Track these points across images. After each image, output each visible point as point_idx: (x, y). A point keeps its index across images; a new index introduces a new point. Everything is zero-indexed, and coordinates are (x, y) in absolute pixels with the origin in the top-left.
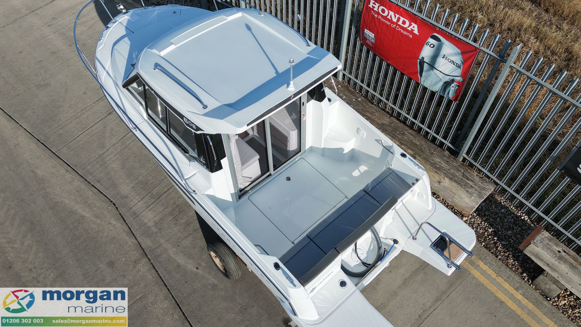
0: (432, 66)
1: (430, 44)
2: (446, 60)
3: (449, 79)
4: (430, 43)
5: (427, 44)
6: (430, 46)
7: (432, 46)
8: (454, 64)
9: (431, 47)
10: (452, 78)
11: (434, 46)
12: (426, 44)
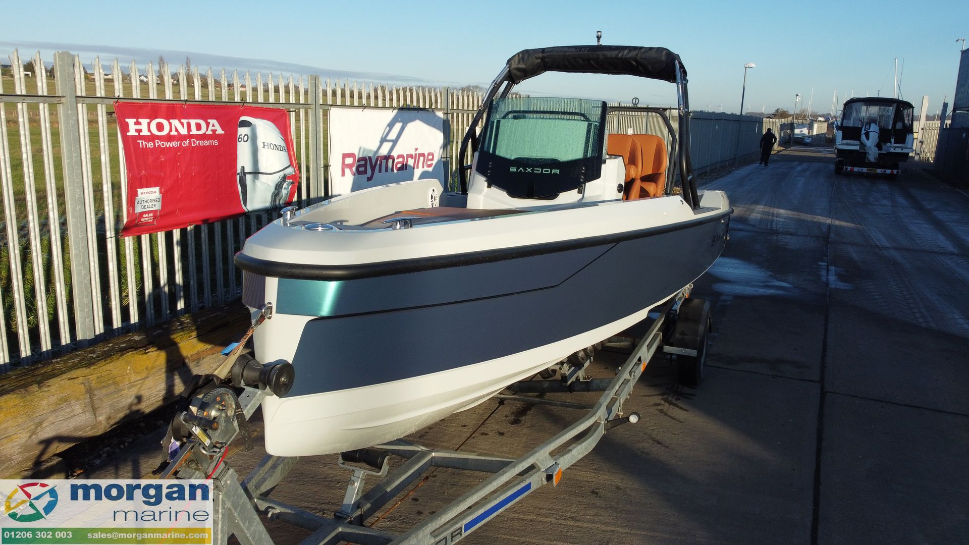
0: (256, 173)
1: (242, 137)
2: (268, 148)
3: (280, 178)
4: (241, 135)
5: (240, 140)
6: (244, 141)
7: (246, 138)
8: (278, 150)
9: (247, 141)
10: (282, 174)
11: (247, 135)
12: (239, 142)
